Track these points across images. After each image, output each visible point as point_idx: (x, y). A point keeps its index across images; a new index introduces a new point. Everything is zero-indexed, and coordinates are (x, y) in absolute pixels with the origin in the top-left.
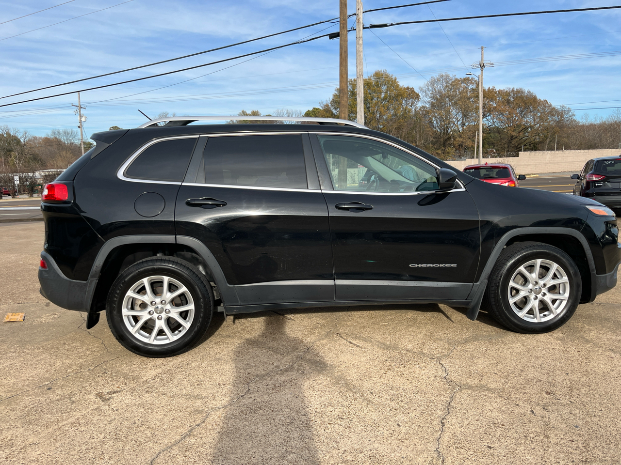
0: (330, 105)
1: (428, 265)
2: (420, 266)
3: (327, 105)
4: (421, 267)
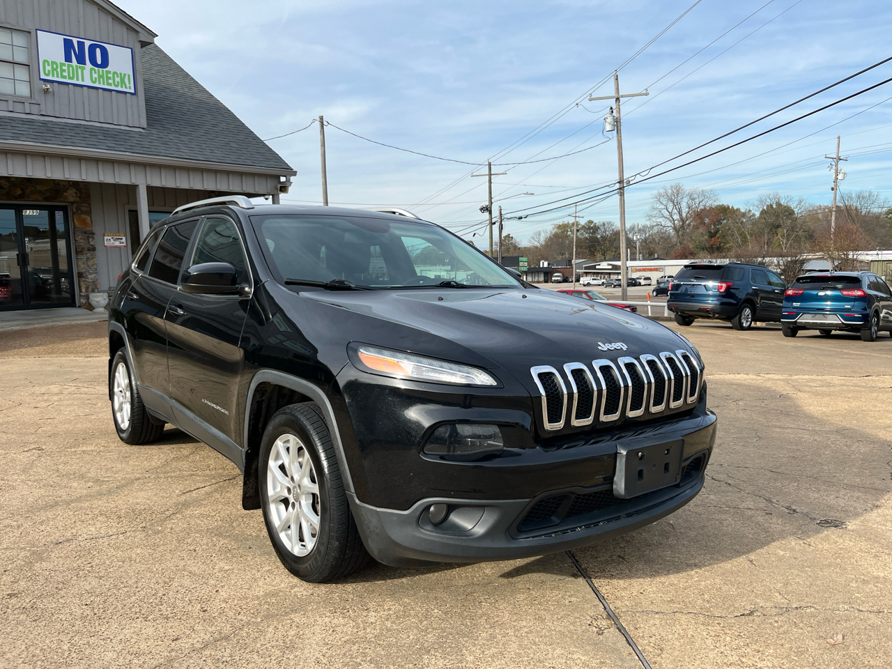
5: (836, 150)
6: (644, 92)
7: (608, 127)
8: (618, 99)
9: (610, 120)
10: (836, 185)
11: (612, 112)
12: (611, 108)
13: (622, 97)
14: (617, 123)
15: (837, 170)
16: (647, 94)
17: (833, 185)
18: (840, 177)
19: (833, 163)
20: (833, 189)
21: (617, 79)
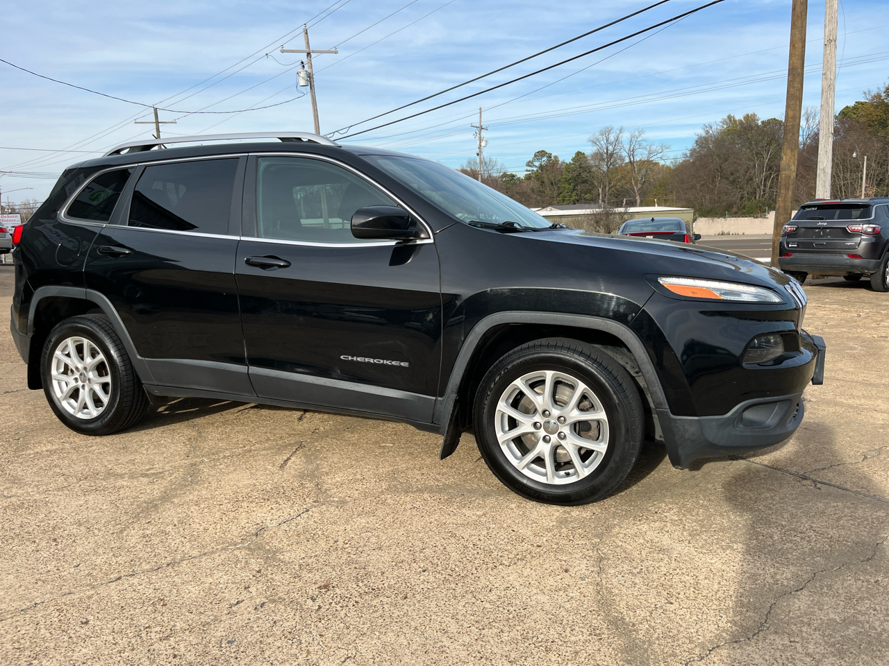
0: (883, 95)
1: (367, 360)
2: (355, 359)
3: (879, 96)
4: (357, 362)
5: (478, 121)
6: (333, 50)
7: (302, 82)
8: (309, 54)
9: (303, 74)
10: (480, 151)
11: (303, 66)
12: (302, 63)
13: (313, 52)
14: (310, 77)
15: (480, 138)
16: (336, 53)
17: (478, 151)
18: (483, 144)
19: (477, 132)
20: (478, 154)
21: (307, 33)
